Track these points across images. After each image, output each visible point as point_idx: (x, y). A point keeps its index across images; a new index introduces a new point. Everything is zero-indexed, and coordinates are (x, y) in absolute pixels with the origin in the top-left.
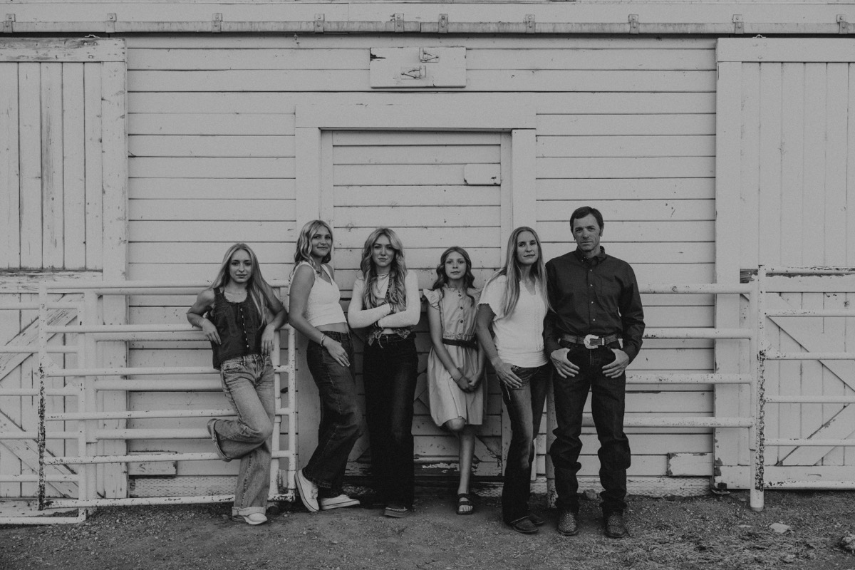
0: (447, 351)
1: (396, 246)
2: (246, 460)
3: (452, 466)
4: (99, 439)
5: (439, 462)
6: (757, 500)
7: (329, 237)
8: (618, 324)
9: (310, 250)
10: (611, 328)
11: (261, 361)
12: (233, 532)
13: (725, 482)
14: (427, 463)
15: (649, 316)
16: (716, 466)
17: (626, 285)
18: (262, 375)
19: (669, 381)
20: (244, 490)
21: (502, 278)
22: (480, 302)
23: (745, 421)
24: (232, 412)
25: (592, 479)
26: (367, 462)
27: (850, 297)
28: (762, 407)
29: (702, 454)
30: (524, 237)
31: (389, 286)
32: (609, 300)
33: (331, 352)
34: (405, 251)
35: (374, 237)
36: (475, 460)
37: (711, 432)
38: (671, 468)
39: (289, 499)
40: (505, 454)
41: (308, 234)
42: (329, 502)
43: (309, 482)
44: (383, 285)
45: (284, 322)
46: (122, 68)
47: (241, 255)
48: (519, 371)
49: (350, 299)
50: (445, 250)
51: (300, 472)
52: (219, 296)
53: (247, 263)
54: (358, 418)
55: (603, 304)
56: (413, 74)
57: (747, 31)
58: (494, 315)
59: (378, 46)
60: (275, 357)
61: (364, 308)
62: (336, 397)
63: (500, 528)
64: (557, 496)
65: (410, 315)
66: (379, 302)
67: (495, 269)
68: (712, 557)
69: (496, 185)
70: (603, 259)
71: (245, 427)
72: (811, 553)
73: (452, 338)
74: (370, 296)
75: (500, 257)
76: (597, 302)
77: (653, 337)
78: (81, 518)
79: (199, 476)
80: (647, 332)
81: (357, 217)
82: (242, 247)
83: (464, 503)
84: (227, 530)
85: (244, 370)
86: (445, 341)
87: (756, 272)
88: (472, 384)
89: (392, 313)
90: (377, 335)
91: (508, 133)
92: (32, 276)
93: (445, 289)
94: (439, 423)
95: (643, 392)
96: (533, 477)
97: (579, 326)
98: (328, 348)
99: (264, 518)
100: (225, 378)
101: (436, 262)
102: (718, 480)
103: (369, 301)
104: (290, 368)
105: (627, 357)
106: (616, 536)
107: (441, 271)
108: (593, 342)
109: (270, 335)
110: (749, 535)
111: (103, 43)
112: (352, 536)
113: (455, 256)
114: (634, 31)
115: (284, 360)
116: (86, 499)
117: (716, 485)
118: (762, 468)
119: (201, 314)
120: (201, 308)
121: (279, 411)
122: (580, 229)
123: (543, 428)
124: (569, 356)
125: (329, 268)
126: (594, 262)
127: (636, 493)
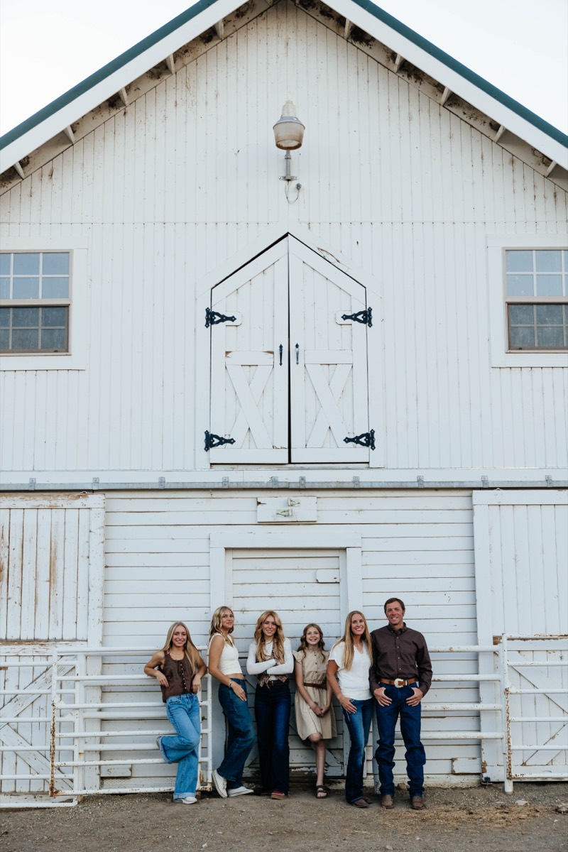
0: (307, 691)
1: (278, 624)
2: (182, 763)
3: (311, 769)
4: (85, 751)
5: (302, 767)
6: (509, 787)
7: (232, 616)
8: (416, 672)
9: (221, 625)
10: (412, 674)
11: (192, 697)
12: (175, 809)
13: (489, 776)
14: (295, 768)
15: (435, 667)
16: (483, 766)
17: (420, 647)
18: (192, 707)
19: (450, 709)
20: (182, 782)
21: (343, 644)
22: (329, 659)
23: (499, 735)
24: (173, 731)
25: (403, 776)
26: (256, 768)
27: (564, 654)
28: (508, 724)
29: (474, 759)
30: (356, 617)
31: (273, 648)
32: (409, 657)
33: (235, 691)
34: (283, 626)
35: (264, 617)
36: (326, 765)
37: (479, 743)
38: (454, 768)
39: (208, 789)
40: (346, 761)
41: (219, 616)
42: (234, 792)
43: (221, 778)
44: (269, 647)
45: (205, 673)
46: (103, 511)
47: (181, 629)
48: (355, 703)
49: (247, 658)
50: (306, 625)
51: (216, 771)
52: (167, 656)
53: (183, 634)
54: (253, 734)
55: (405, 659)
56: (284, 514)
57: (490, 486)
58: (337, 667)
59: (262, 497)
60: (199, 695)
61: (257, 661)
62: (239, 720)
63: (345, 806)
64: (380, 785)
65: (287, 667)
66: (267, 658)
67: (337, 637)
68: (476, 817)
69: (336, 583)
70: (404, 630)
71: (183, 739)
72: (538, 814)
73: (310, 682)
74: (261, 654)
75: (341, 629)
76: (402, 658)
77: (439, 681)
78: (75, 803)
79: (145, 777)
80: (434, 677)
81: (248, 604)
82: (181, 624)
83: (321, 791)
84: (173, 807)
85: (181, 702)
86: (305, 684)
87: (501, 638)
88: (323, 711)
89: (276, 665)
90: (265, 680)
91: (345, 549)
92: (42, 645)
93: (306, 651)
94: (304, 738)
95: (435, 717)
96: (365, 776)
97: (391, 673)
98: (234, 688)
99: (195, 800)
100: (169, 708)
101: (301, 634)
102: (485, 775)
103: (260, 658)
104: (208, 703)
105: (421, 693)
106: (418, 808)
107: (303, 640)
108: (400, 683)
109: (197, 681)
110: (502, 806)
111: (91, 497)
112: (252, 808)
113: (312, 630)
114: (420, 487)
115: (205, 698)
116: (78, 790)
117: (483, 779)
118: (510, 765)
119: (153, 668)
120: (155, 663)
121: (203, 731)
122: (391, 610)
123: (370, 742)
124: (385, 692)
125: (231, 636)
126: (399, 632)
127: (432, 786)
